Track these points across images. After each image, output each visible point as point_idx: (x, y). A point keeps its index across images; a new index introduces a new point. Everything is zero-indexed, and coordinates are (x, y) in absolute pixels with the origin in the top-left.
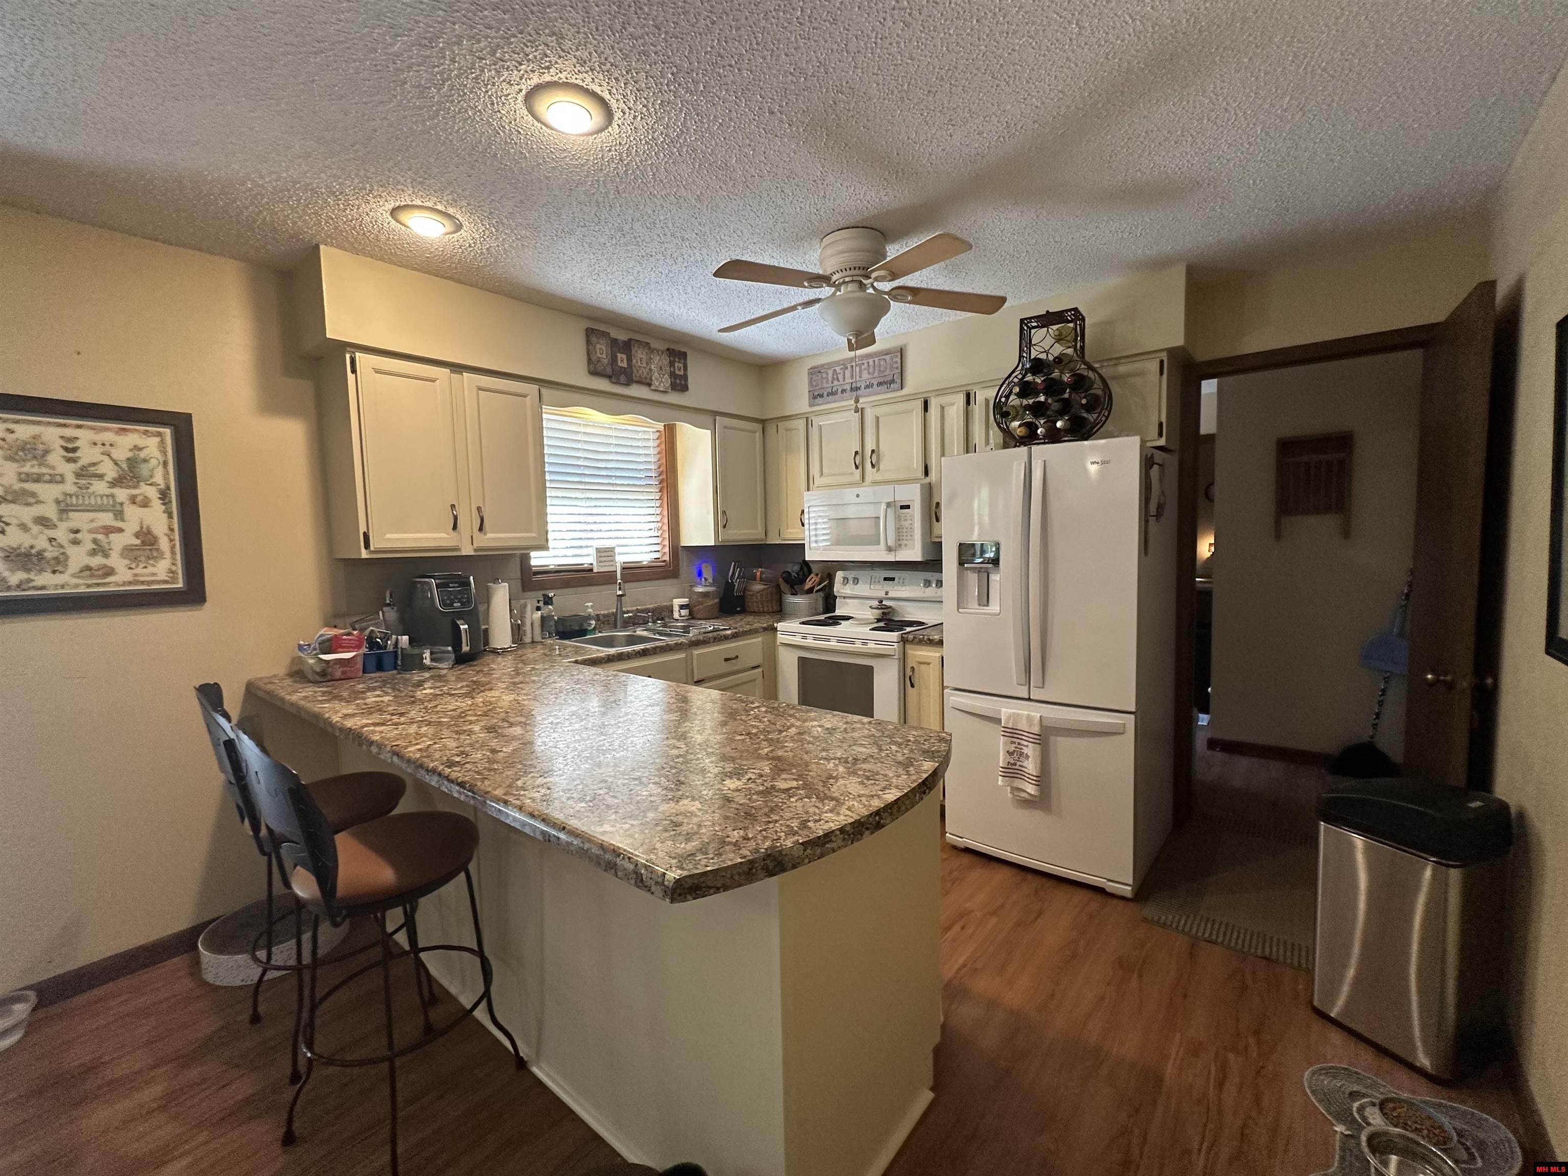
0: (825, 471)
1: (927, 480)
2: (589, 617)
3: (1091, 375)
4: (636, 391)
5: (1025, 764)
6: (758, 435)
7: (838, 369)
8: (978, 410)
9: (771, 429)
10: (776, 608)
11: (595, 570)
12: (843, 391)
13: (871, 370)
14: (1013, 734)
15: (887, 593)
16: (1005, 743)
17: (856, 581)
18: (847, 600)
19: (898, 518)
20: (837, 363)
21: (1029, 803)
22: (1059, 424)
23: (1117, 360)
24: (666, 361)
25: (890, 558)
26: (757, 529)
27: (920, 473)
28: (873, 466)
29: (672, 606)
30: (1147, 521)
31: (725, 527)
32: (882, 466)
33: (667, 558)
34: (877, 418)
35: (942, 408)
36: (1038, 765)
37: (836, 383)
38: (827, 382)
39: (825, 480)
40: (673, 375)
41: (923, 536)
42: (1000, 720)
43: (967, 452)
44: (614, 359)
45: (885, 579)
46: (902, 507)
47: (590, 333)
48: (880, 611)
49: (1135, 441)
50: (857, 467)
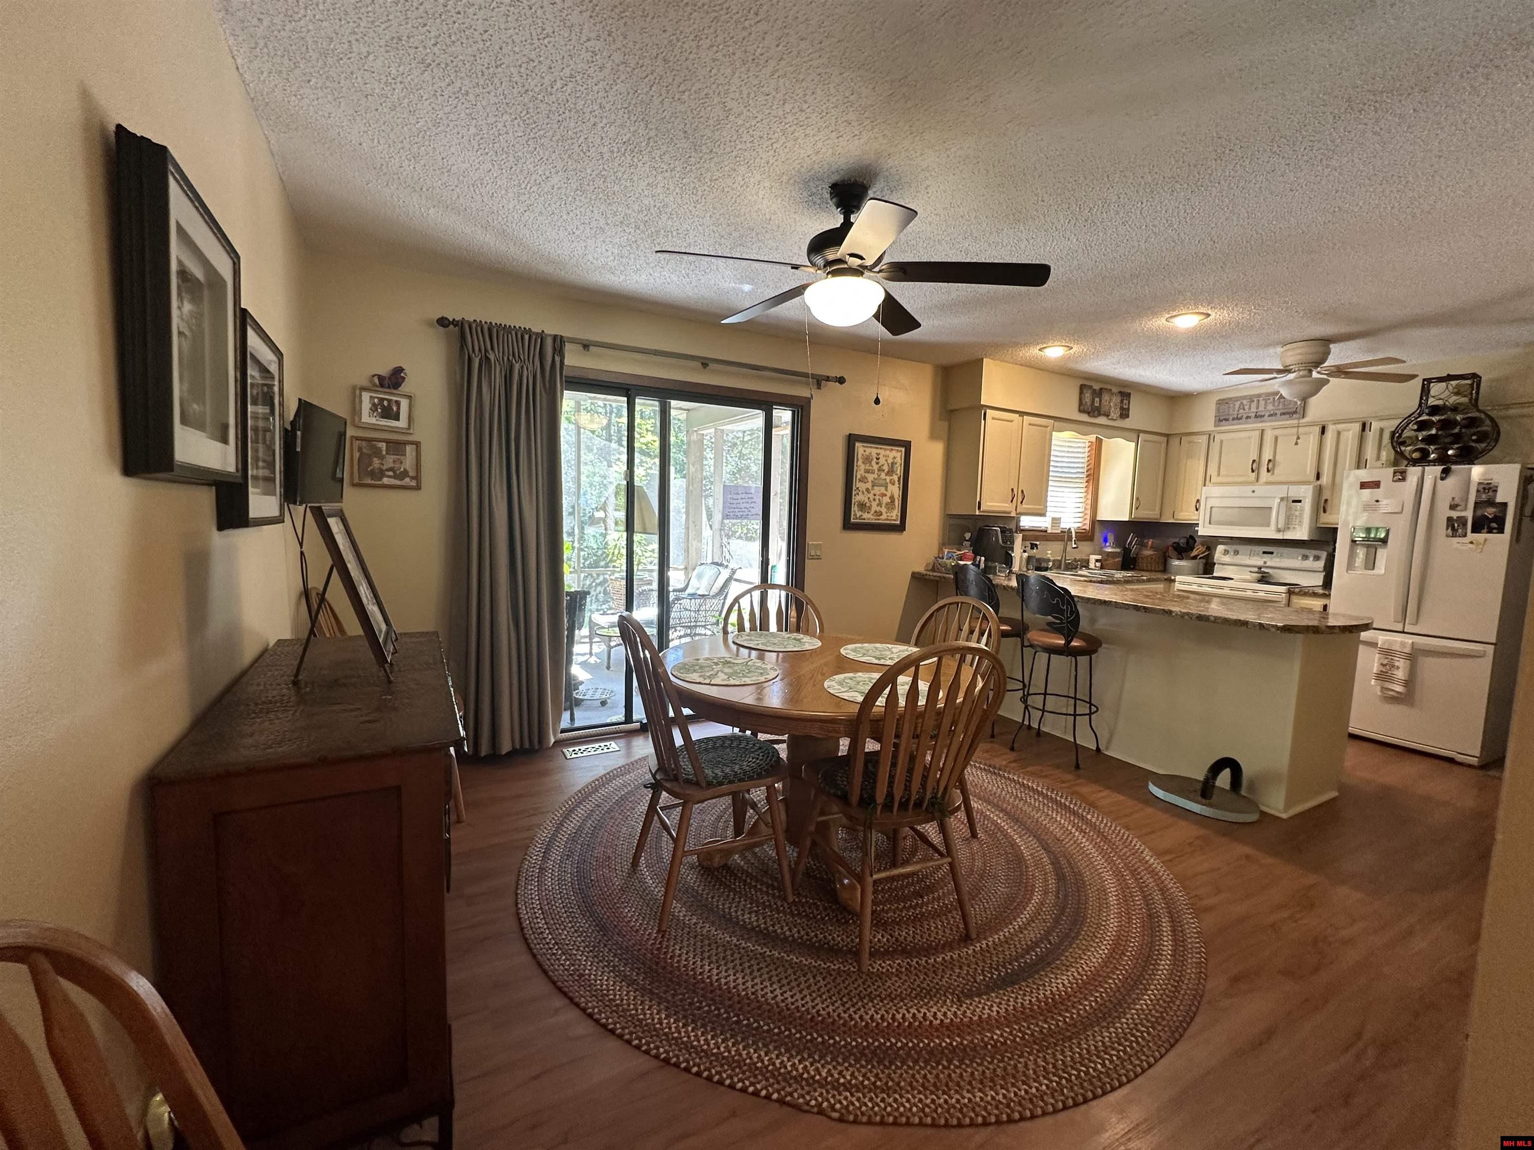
0: (1222, 472)
1: (1319, 483)
2: (1049, 560)
3: (1483, 416)
4: (1102, 420)
5: (1395, 673)
6: (1164, 445)
7: (1245, 402)
8: (1371, 437)
9: (1175, 442)
10: (1161, 568)
11: (1049, 531)
12: (1247, 417)
13: (1276, 404)
14: (1387, 652)
15: (1265, 563)
16: (1380, 659)
17: (1236, 553)
18: (1226, 567)
19: (1289, 509)
20: (1244, 397)
21: (1396, 699)
22: (1450, 452)
23: (1508, 407)
24: (1119, 399)
25: (1279, 536)
26: (1155, 510)
27: (1312, 477)
28: (1268, 471)
29: (1088, 560)
30: (1520, 521)
31: (1137, 508)
32: (1276, 471)
33: (1087, 527)
34: (1276, 438)
35: (1339, 433)
36: (1407, 673)
37: (1241, 411)
38: (1234, 410)
39: (1220, 479)
40: (1122, 408)
41: (1311, 523)
42: (1377, 644)
43: (1358, 467)
44: (1093, 402)
45: (1264, 553)
46: (1294, 501)
47: (1082, 387)
48: (1260, 575)
49: (1518, 467)
50: (1253, 471)
